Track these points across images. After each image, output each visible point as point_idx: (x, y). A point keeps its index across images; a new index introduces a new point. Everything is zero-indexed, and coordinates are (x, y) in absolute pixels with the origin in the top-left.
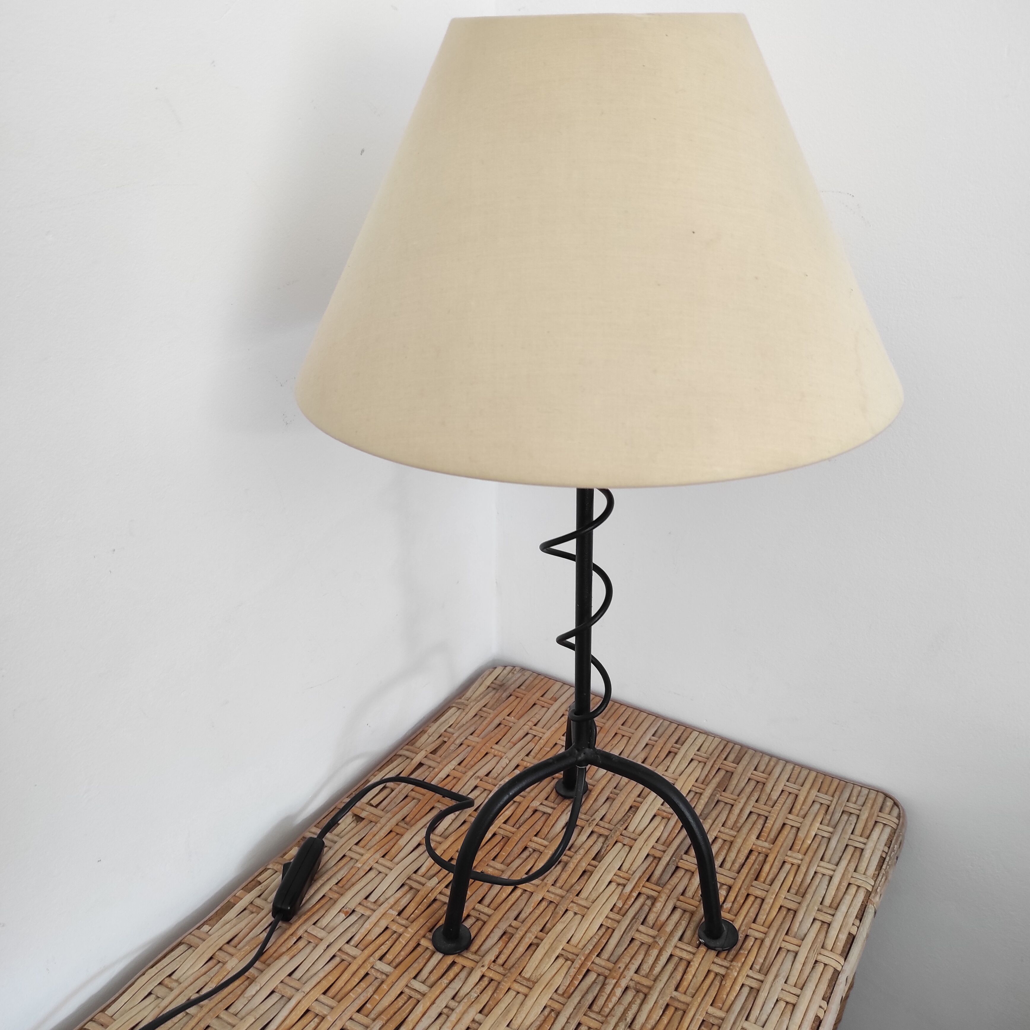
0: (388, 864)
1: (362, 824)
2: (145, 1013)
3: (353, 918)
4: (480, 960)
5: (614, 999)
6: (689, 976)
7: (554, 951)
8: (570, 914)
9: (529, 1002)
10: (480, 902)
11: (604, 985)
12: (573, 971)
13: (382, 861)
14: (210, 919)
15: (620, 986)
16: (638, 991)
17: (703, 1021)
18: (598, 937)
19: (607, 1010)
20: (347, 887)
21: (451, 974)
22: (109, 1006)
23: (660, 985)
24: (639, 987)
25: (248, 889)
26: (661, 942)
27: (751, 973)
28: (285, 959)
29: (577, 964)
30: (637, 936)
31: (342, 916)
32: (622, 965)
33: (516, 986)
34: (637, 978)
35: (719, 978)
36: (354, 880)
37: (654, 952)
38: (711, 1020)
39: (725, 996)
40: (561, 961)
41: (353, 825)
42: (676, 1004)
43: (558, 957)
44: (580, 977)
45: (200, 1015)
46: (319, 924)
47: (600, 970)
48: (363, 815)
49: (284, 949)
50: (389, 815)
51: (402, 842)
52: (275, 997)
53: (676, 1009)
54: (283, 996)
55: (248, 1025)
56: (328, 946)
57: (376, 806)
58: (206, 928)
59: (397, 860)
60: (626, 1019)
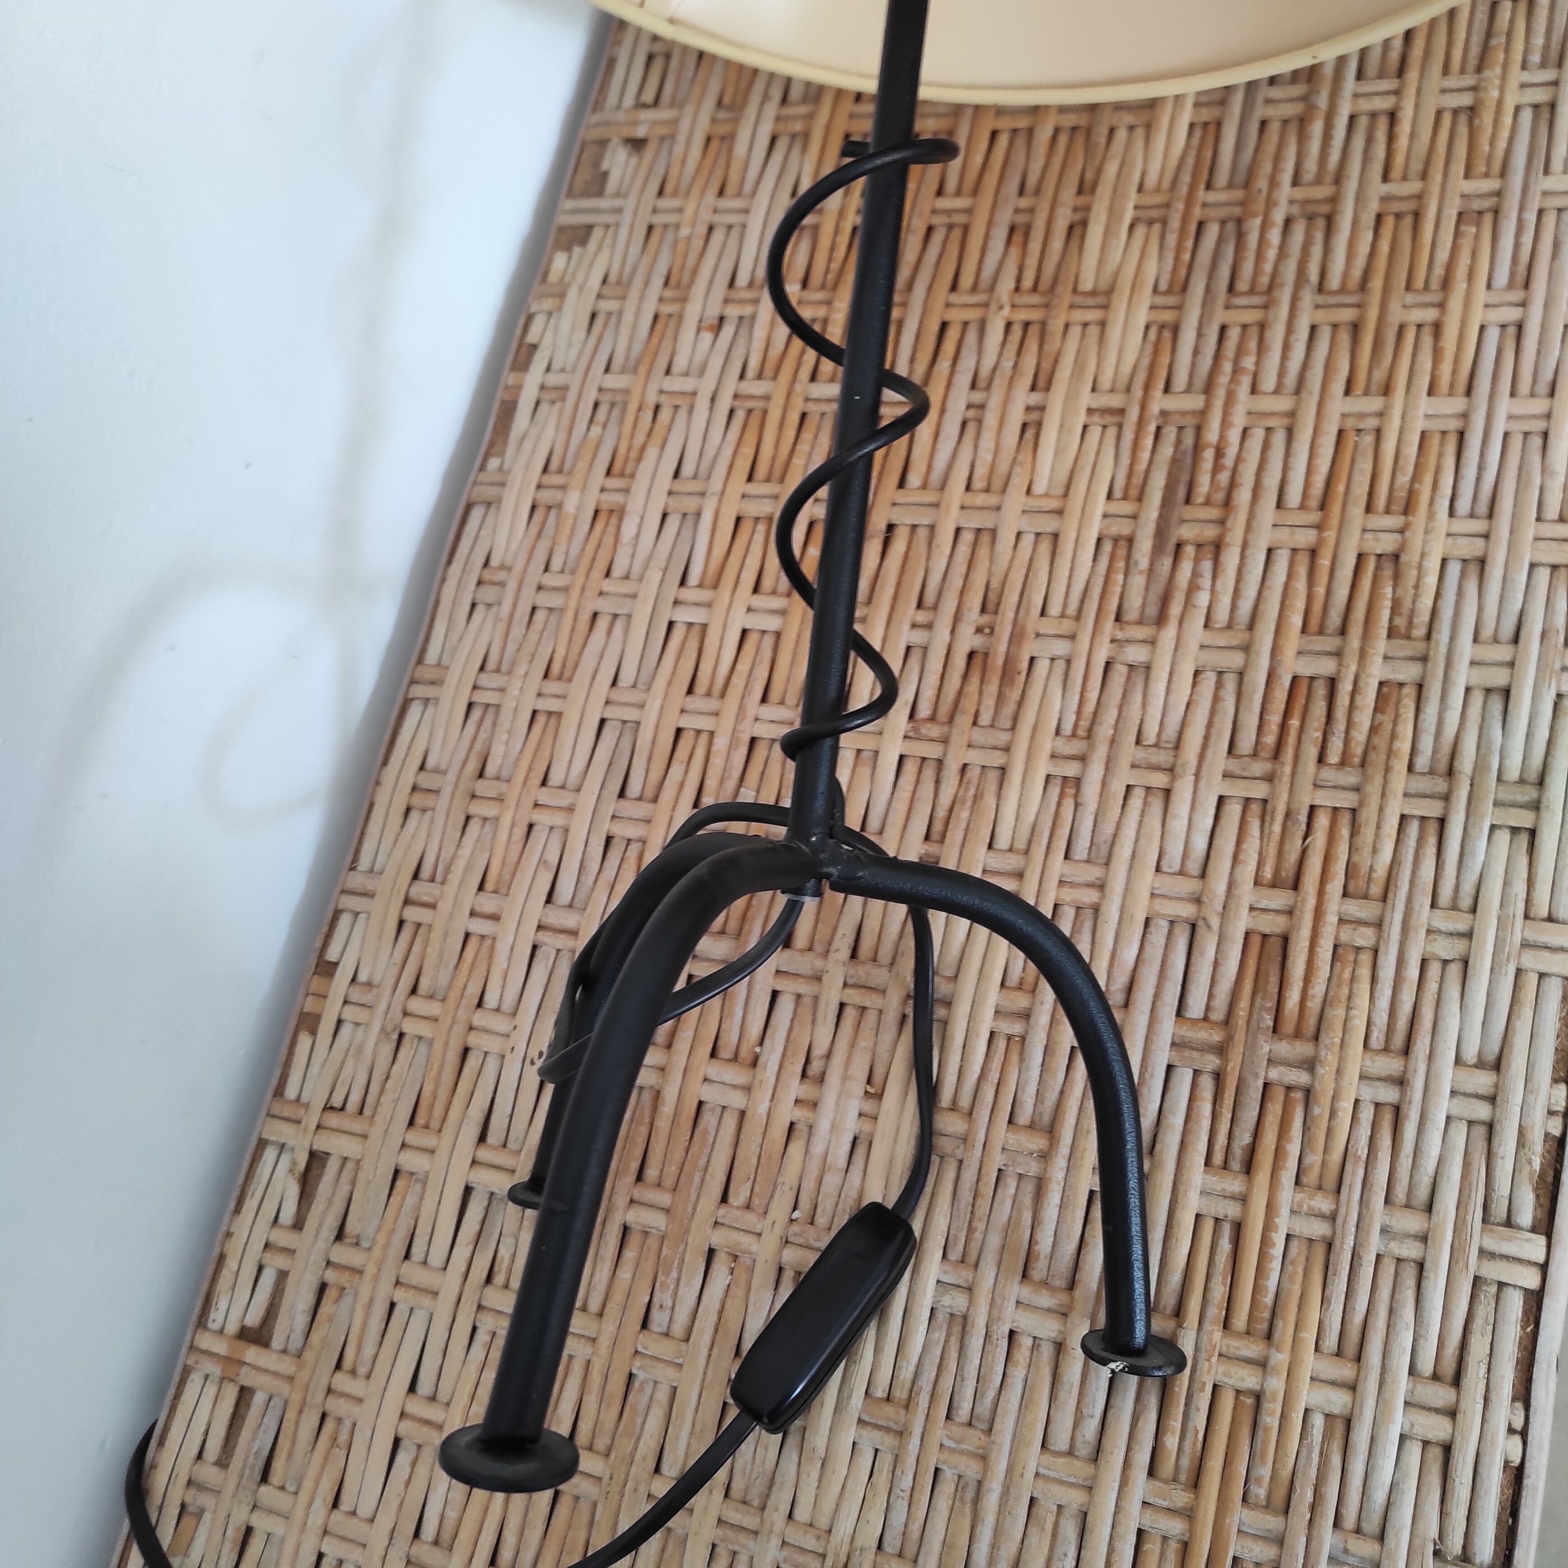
0: (737, 204)
1: (649, 152)
2: (485, 639)
3: (728, 331)
4: (990, 298)
5: (1271, 254)
6: (1403, 142)
7: (1120, 220)
8: (1121, 135)
9: (1115, 333)
10: (940, 192)
11: (1240, 236)
12: (1172, 240)
13: (724, 203)
14: (491, 445)
15: (1273, 224)
16: (1310, 218)
17: (1460, 214)
18: (1193, 153)
19: (1264, 280)
20: (685, 280)
21: (949, 347)
22: (423, 651)
23: (1351, 186)
24: (1310, 209)
25: (522, 364)
26: (1322, 101)
27: (1526, 77)
28: (652, 453)
29: (1175, 223)
30: (1271, 112)
31: (707, 337)
32: (1262, 184)
33: (1079, 316)
34: (1300, 193)
35: (1463, 118)
36: (691, 262)
37: (1317, 128)
38: (1476, 205)
39: (1487, 148)
40: (1141, 231)
41: (634, 161)
42: (1396, 207)
43: (1132, 227)
44: (1189, 244)
45: (573, 604)
46: (675, 369)
47: (1223, 213)
48: (640, 132)
49: (640, 438)
50: (690, 109)
51: (740, 148)
52: (673, 523)
53: (1398, 216)
54: (685, 515)
55: (657, 584)
56: (713, 399)
57: (656, 103)
58: (494, 463)
59: (748, 186)
60: (1308, 281)
